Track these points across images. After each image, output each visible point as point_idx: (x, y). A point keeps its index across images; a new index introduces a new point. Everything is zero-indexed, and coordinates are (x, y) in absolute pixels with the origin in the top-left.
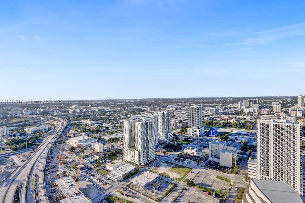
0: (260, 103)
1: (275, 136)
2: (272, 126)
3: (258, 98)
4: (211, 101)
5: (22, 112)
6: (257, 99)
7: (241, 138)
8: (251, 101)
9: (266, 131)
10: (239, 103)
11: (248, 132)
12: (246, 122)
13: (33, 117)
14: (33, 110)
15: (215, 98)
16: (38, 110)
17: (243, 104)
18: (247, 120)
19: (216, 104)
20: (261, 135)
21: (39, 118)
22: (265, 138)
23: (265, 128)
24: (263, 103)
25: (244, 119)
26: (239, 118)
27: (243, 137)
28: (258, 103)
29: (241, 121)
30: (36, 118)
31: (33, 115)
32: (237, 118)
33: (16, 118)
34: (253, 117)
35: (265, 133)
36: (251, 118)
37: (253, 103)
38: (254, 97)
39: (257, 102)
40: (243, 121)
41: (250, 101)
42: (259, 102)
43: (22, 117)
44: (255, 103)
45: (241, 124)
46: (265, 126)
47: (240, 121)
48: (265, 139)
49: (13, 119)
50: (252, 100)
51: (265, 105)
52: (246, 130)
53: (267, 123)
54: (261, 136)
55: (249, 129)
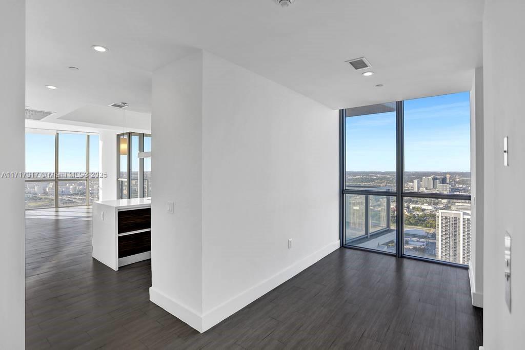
0: (453, 183)
1: (466, 238)
2: (461, 220)
3: (450, 173)
4: (367, 177)
5: (44, 190)
6: (448, 176)
7: (414, 241)
8: (437, 179)
9: (452, 229)
10: (416, 181)
11: (428, 231)
12: (425, 215)
13: (64, 198)
14: (64, 187)
15: (376, 173)
16: (71, 187)
17: (422, 183)
18: (428, 212)
19: (377, 183)
20: (444, 236)
21: (74, 200)
22: (449, 240)
23: (449, 225)
24: (459, 183)
25: (423, 210)
26: (414, 208)
27: (417, 241)
28: (449, 184)
29: (418, 213)
30: (68, 200)
31: (63, 195)
32: (411, 208)
33: (34, 199)
34: (438, 207)
35: (449, 232)
36: (435, 208)
37: (440, 183)
38: (444, 173)
39: (448, 181)
40: (421, 213)
41: (435, 179)
42: (452, 181)
43: (45, 198)
44: (443, 183)
45: (417, 218)
46: (449, 222)
47: (416, 213)
48: (449, 243)
49: (30, 202)
50: (439, 177)
51: (461, 186)
52: (425, 229)
53: (453, 216)
54: (444, 238)
55: (430, 227)
